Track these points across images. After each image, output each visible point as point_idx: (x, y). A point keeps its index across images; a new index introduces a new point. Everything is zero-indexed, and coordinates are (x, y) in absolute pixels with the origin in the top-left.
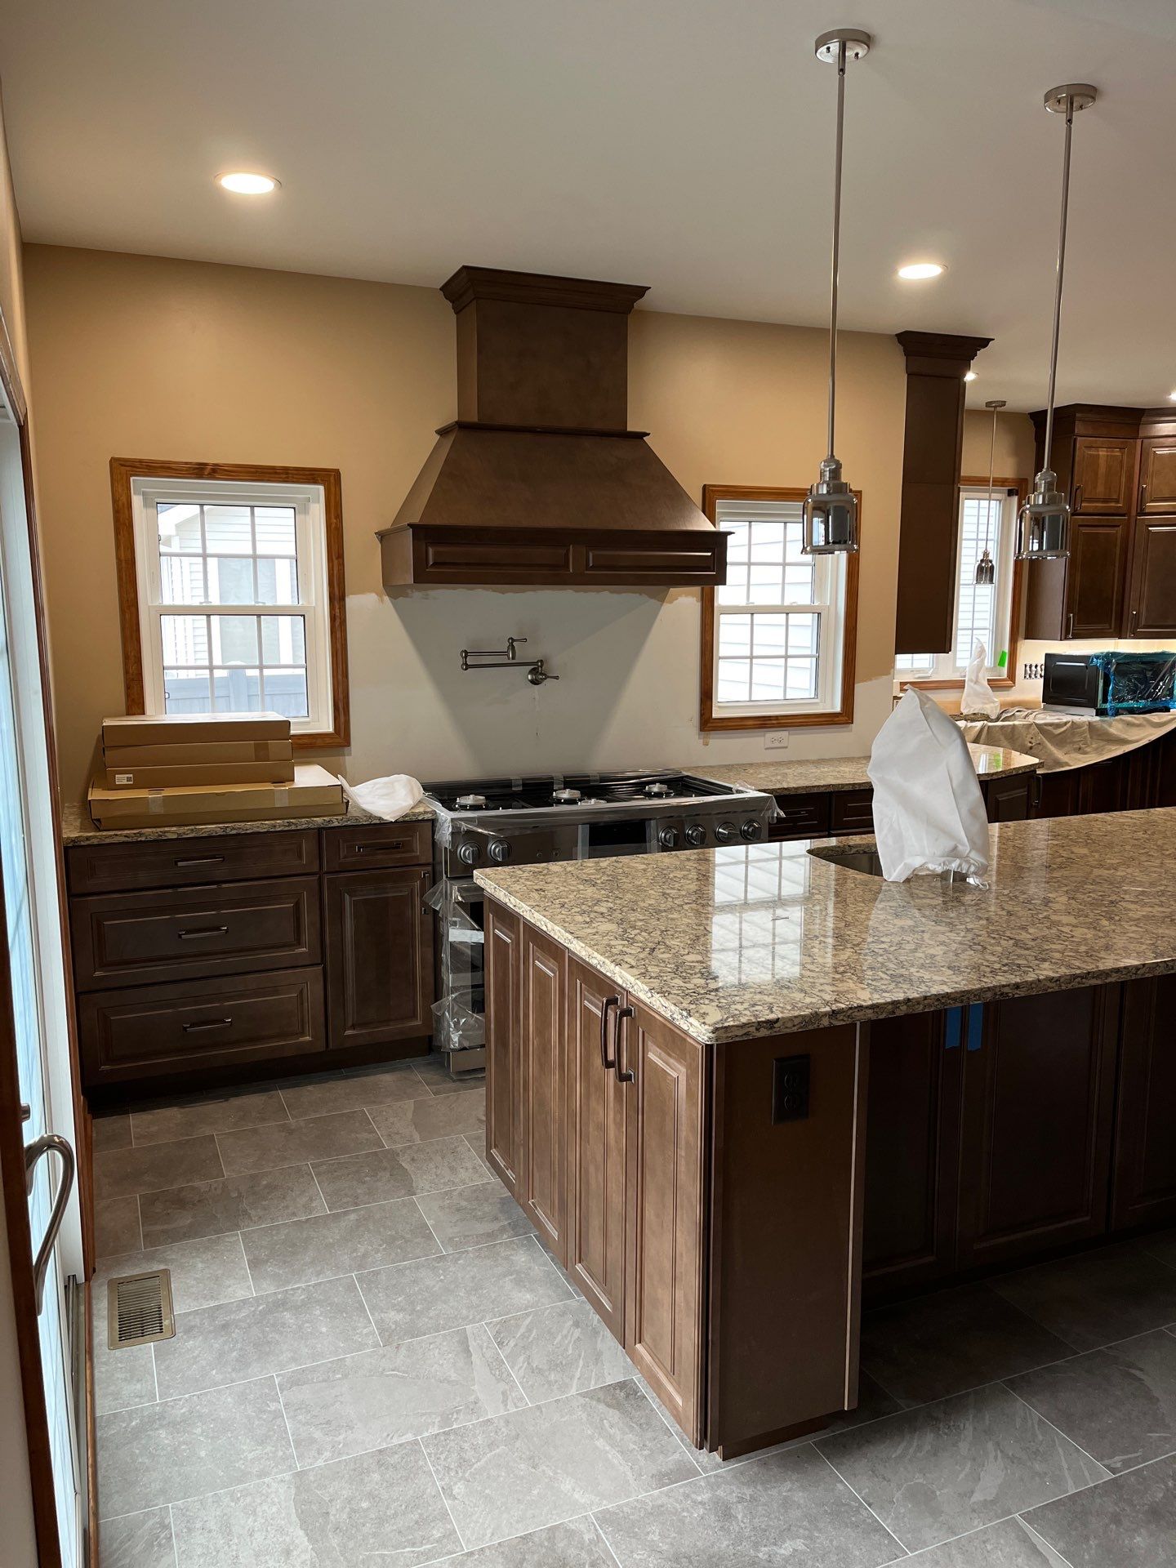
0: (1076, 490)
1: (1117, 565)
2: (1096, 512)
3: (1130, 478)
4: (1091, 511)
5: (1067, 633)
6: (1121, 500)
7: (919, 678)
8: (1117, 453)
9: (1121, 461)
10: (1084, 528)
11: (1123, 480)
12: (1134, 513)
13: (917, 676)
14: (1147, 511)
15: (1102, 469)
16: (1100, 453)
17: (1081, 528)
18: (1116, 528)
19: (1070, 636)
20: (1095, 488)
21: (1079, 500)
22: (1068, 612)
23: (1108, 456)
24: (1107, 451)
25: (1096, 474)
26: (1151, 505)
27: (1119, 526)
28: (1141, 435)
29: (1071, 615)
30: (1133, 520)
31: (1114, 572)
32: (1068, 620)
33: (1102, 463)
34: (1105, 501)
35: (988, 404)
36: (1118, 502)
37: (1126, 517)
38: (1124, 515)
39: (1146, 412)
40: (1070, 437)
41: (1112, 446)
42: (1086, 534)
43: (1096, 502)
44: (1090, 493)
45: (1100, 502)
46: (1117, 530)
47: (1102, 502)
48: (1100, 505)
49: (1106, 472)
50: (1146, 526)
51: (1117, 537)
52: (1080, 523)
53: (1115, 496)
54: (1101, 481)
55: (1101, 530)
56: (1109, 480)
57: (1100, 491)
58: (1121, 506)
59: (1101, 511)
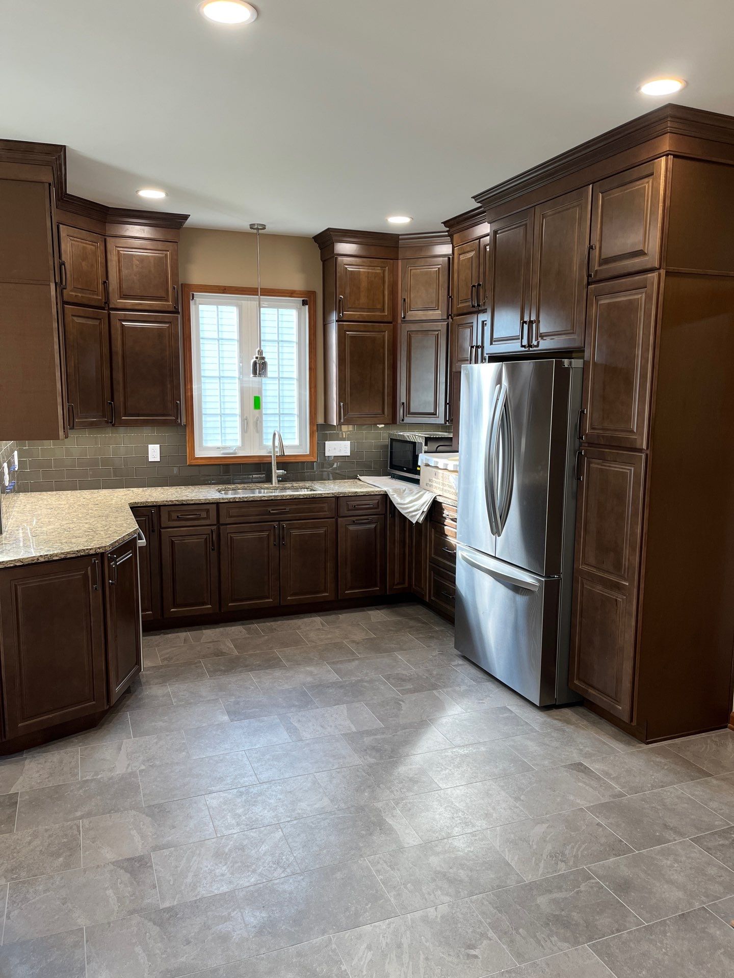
0: (339, 301)
1: (386, 361)
2: (361, 318)
4: (353, 318)
5: (340, 419)
6: (387, 311)
7: (224, 454)
8: (378, 270)
9: (383, 278)
10: (350, 332)
11: (386, 293)
12: (399, 320)
13: (222, 452)
14: (409, 319)
15: (364, 284)
16: (361, 270)
17: (347, 332)
18: (383, 333)
20: (359, 298)
21: (342, 309)
22: (340, 401)
23: (368, 272)
24: (369, 269)
25: (358, 288)
26: (411, 315)
27: (385, 331)
28: (401, 257)
29: (342, 404)
30: (399, 326)
32: (340, 408)
33: (363, 277)
34: (369, 310)
35: (252, 226)
36: (383, 311)
37: (392, 325)
38: (391, 323)
39: (400, 237)
40: (333, 257)
41: (372, 265)
42: (352, 337)
43: (360, 311)
44: (354, 303)
45: (365, 311)
46: (384, 335)
47: (367, 311)
48: (365, 313)
49: (368, 286)
50: (408, 331)
51: (384, 340)
52: (347, 328)
53: (379, 307)
54: (363, 294)
55: (368, 334)
56: (372, 293)
57: (364, 302)
58: (386, 315)
59: (367, 319)
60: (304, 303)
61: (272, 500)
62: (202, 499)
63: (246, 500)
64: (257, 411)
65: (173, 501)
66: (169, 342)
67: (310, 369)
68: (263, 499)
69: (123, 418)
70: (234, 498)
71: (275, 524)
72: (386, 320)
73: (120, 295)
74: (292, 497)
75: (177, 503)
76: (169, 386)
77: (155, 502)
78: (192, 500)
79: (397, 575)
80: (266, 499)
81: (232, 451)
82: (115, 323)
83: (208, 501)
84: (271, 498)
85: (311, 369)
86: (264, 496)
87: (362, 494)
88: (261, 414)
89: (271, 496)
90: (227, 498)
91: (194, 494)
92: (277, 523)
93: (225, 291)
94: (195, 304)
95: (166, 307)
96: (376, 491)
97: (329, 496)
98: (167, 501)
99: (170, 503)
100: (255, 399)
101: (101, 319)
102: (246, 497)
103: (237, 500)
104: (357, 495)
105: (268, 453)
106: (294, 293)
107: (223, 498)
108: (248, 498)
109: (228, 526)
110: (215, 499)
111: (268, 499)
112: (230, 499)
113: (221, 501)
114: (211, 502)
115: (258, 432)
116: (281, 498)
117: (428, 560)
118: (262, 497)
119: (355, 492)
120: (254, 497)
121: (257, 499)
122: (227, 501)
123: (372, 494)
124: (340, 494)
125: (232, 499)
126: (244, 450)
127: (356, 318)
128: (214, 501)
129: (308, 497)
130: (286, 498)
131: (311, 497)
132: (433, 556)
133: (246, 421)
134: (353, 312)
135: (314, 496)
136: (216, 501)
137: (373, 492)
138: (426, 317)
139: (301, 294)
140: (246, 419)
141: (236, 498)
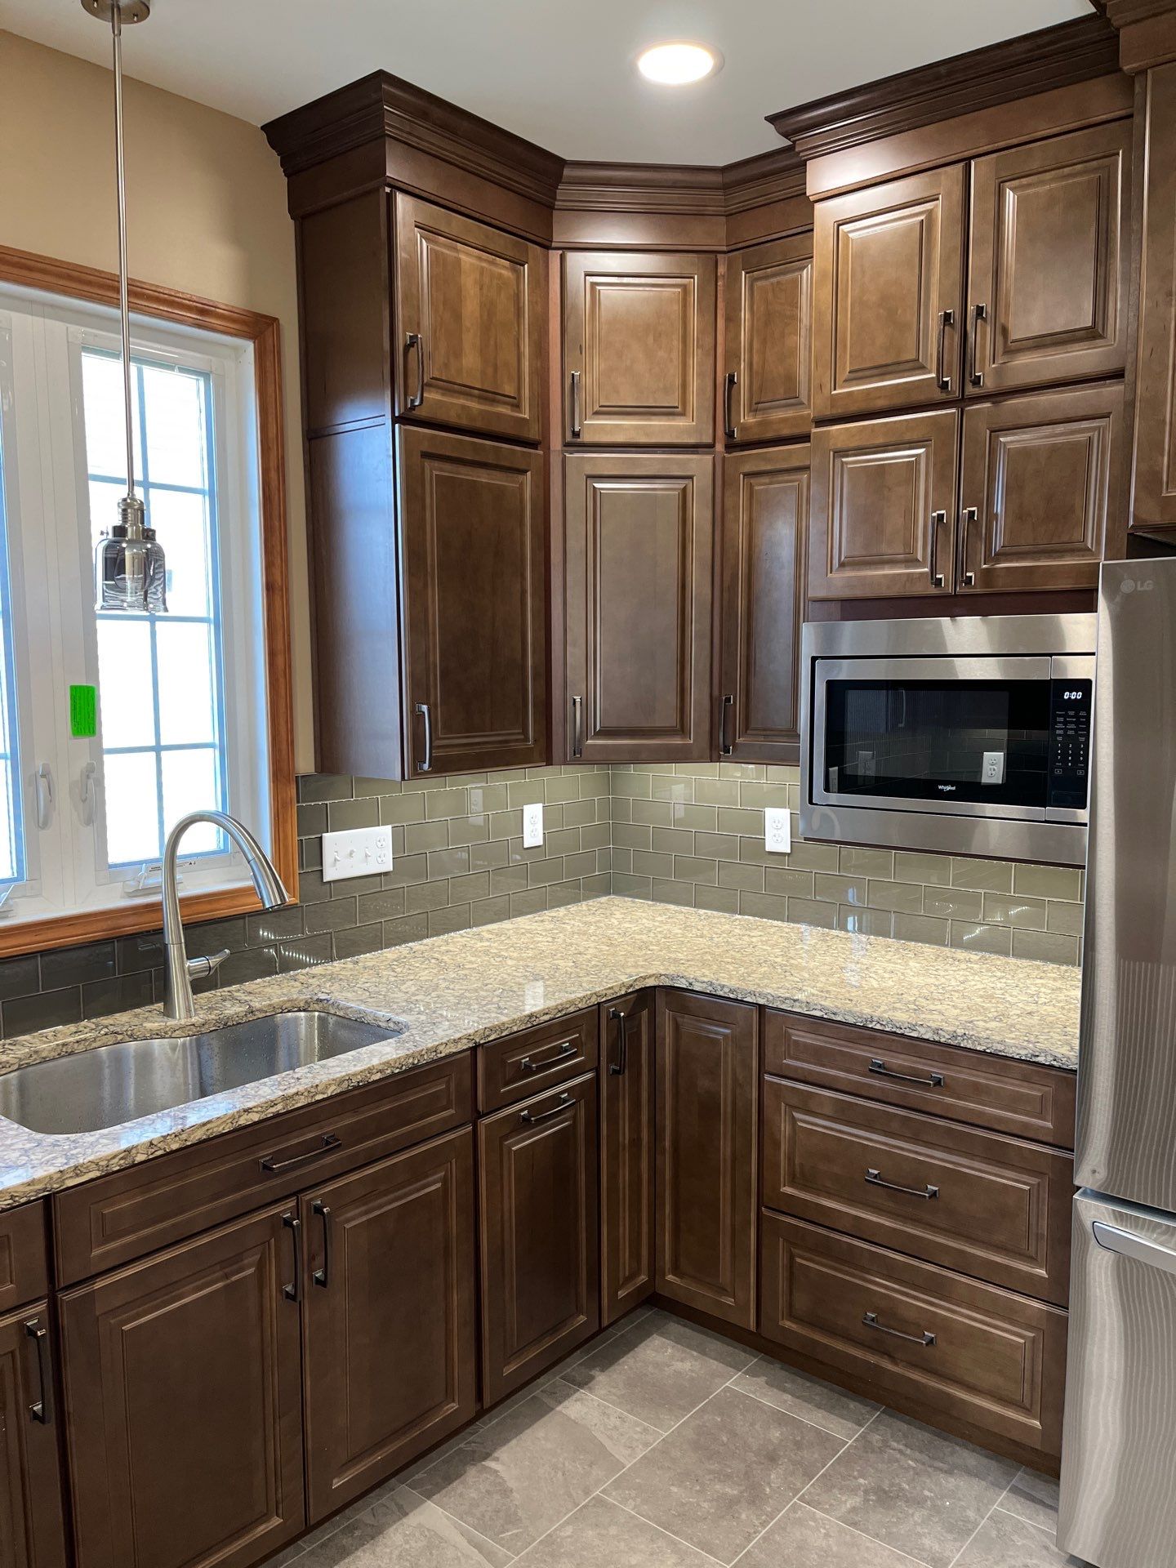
0: (407, 348)
2: (464, 422)
3: (540, 348)
5: (418, 757)
6: (526, 404)
8: (503, 269)
9: (517, 298)
10: (436, 464)
11: (526, 350)
14: (586, 438)
15: (471, 307)
16: (463, 257)
17: (427, 464)
18: (521, 477)
19: (426, 766)
20: (457, 353)
21: (414, 382)
22: (415, 701)
23: (482, 271)
24: (480, 258)
25: (458, 317)
26: (597, 427)
27: (524, 472)
28: (559, 238)
29: (425, 708)
30: (555, 461)
31: (523, 592)
32: (417, 718)
33: (469, 283)
34: (484, 396)
36: (517, 406)
37: (541, 452)
38: (533, 445)
39: (567, 172)
40: (377, 190)
41: (491, 246)
42: (443, 480)
43: (462, 396)
44: (446, 365)
45: (474, 399)
46: (522, 484)
47: (480, 397)
48: (475, 405)
49: (481, 316)
50: (588, 477)
51: (522, 501)
52: (425, 447)
53: (509, 389)
54: (470, 339)
55: (483, 477)
56: (492, 343)
57: (470, 366)
58: (524, 419)
59: (479, 424)
63: (175, 1147)
64: (85, 742)
67: (270, 587)
68: (243, 1121)
70: (128, 1151)
71: (285, 1209)
72: (525, 433)
74: (345, 1086)
80: (256, 1117)
84: (274, 1110)
85: (275, 589)
86: (246, 1110)
87: (547, 1018)
88: (98, 752)
92: (291, 1203)
96: (581, 999)
97: (456, 1049)
100: (73, 698)
103: (140, 1158)
104: (535, 1023)
105: (131, 895)
106: (211, 311)
107: (76, 1167)
108: (184, 1136)
109: (99, 1284)
110: (40, 1181)
111: (263, 1116)
112: (109, 1161)
113: (70, 1183)
114: (23, 1200)
115: (89, 821)
116: (310, 1101)
117: (754, 1200)
118: (240, 1116)
119: (529, 1016)
120: (209, 1126)
121: (221, 1129)
122: (98, 1174)
123: (572, 1009)
124: (489, 1036)
125: (116, 1160)
126: (37, 896)
127: (452, 418)
128: (38, 1191)
129: (397, 1071)
130: (325, 1096)
131: (404, 1068)
132: (788, 1190)
133: (42, 782)
134: (443, 395)
135: (416, 1062)
136: (44, 1190)
137: (572, 1003)
138: (647, 435)
139: (234, 321)
140: (43, 776)
141: (134, 1151)
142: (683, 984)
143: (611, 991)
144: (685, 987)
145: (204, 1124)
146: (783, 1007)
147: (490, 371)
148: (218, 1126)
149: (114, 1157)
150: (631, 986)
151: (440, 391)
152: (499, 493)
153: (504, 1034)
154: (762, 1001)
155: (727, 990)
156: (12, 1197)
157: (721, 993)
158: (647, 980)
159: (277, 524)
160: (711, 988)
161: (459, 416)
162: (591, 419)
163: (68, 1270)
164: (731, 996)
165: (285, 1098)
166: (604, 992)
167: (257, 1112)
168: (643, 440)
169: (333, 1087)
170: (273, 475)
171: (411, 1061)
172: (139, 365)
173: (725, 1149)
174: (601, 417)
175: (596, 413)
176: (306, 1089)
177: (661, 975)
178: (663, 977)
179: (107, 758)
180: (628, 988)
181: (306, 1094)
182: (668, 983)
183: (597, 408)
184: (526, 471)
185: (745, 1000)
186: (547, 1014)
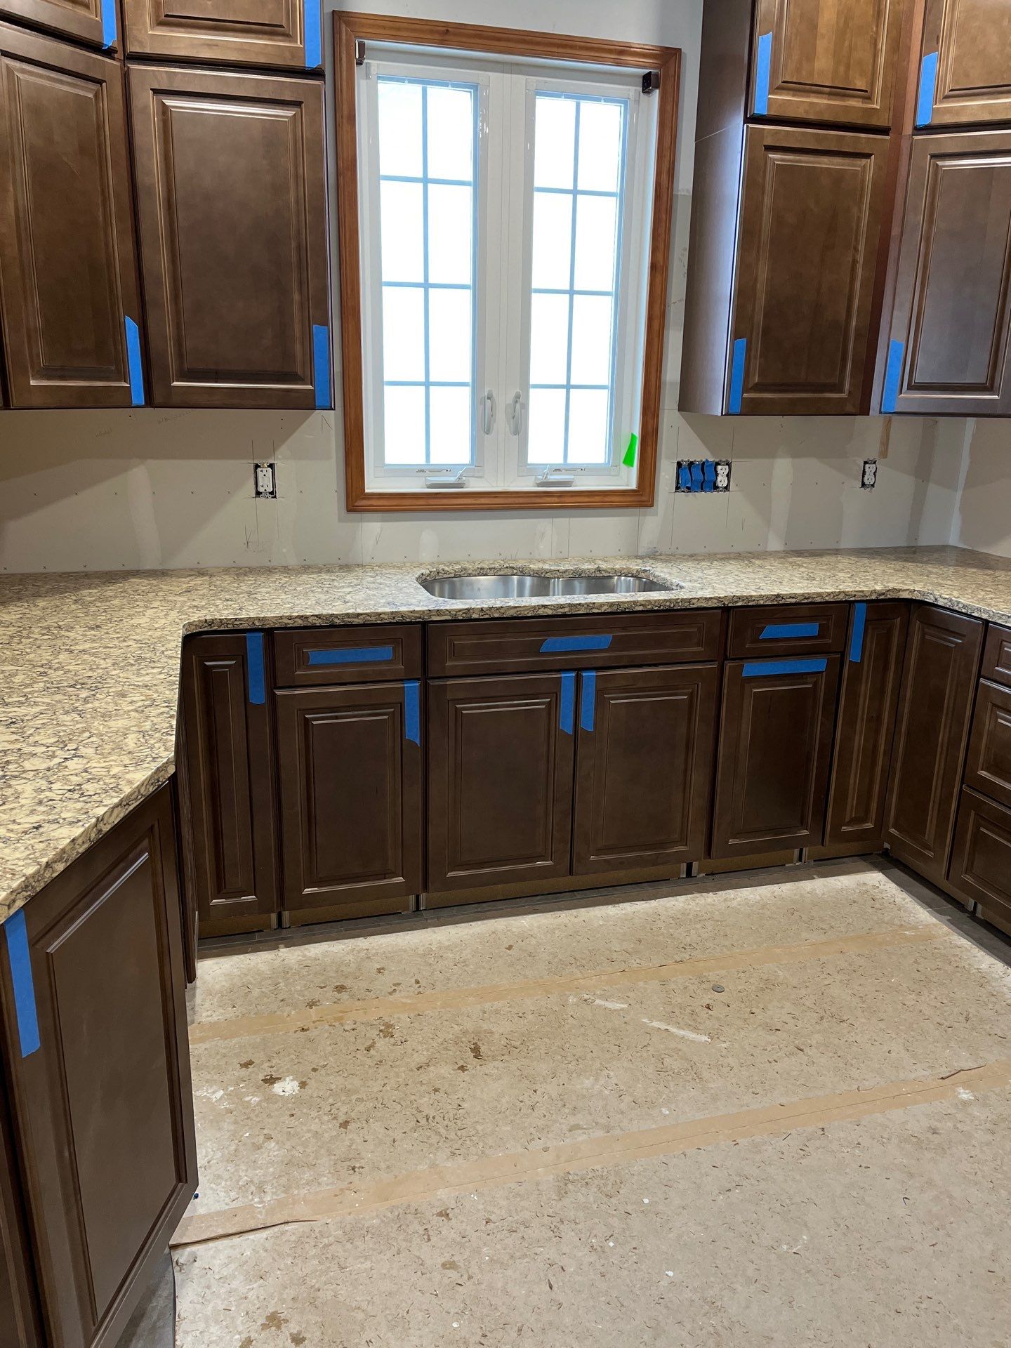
1: (862, 248)
3: (899, 46)
4: (791, 113)
6: (877, 95)
7: (434, 486)
10: (780, 155)
11: (883, 46)
12: (908, 129)
13: (428, 481)
15: (828, 17)
17: (770, 156)
18: (864, 161)
20: (810, 56)
25: (813, 26)
26: (945, 110)
27: (868, 156)
30: (905, 145)
31: (855, 262)
34: (836, 92)
36: (869, 98)
37: (888, 138)
38: (884, 131)
42: (781, 169)
43: (812, 95)
44: (798, 70)
45: (824, 96)
46: (864, 167)
47: (830, 94)
48: (823, 101)
49: (837, 22)
50: (933, 156)
51: (863, 181)
52: (769, 142)
53: (860, 84)
54: (823, 45)
55: (825, 162)
56: (847, 43)
57: (823, 67)
58: (875, 109)
59: (827, 117)
60: (648, 83)
61: (564, 615)
62: (384, 613)
63: (496, 615)
65: (307, 617)
66: (296, 168)
67: (653, 267)
68: (541, 612)
69: (176, 384)
70: (468, 610)
72: (875, 122)
73: (158, 16)
74: (614, 609)
75: (318, 622)
76: (296, 297)
77: (259, 619)
78: (359, 615)
79: (852, 802)
80: (550, 612)
81: (452, 479)
82: (144, 100)
83: (398, 619)
84: (562, 610)
85: (656, 268)
86: (544, 606)
87: (793, 601)
88: (527, 386)
89: (562, 606)
90: (449, 611)
91: (361, 595)
92: (574, 674)
93: (447, 37)
94: (367, 76)
95: (287, 54)
96: (829, 594)
97: (710, 604)
98: (290, 618)
99: (300, 623)
101: (100, 82)
102: (498, 609)
103: (476, 616)
104: (780, 602)
105: (539, 485)
106: (627, 51)
107: (438, 610)
108: (502, 611)
109: (450, 682)
110: (418, 612)
111: (555, 613)
112: (457, 612)
113: (435, 618)
114: (408, 620)
115: (516, 432)
116: (588, 611)
117: (958, 778)
118: (539, 609)
119: (775, 595)
120: (518, 609)
121: (526, 613)
122: (450, 618)
123: (818, 600)
124: (737, 602)
125: (461, 613)
126: (481, 477)
127: (800, 113)
128: (417, 618)
129: (656, 608)
130: (600, 611)
131: (662, 607)
132: (983, 773)
133: (488, 403)
134: (794, 96)
135: (672, 605)
136: (420, 618)
137: (819, 594)
138: (991, 113)
139: (645, 56)
140: (489, 398)
141: (471, 611)
142: (930, 599)
143: (861, 594)
144: (932, 601)
145: (516, 607)
146: (999, 622)
147: (842, 69)
148: (524, 611)
149: (460, 611)
150: (883, 594)
151: (791, 92)
152: (838, 178)
153: (750, 604)
154: (985, 616)
155: (961, 606)
156: (402, 617)
157: (956, 608)
158: (901, 593)
159: (664, 216)
160: (949, 604)
161: (806, 112)
162: (941, 102)
163: (434, 669)
164: (963, 611)
165: (570, 605)
166: (853, 593)
167: (551, 609)
168: (986, 117)
169: (605, 607)
170: (664, 177)
171: (668, 604)
172: (578, 101)
173: (943, 737)
174: (951, 99)
175: (946, 97)
176: (586, 603)
177: (915, 591)
178: (916, 592)
179: (532, 391)
180: (880, 595)
181: (586, 606)
182: (920, 598)
183: (947, 92)
184: (871, 155)
185: (973, 614)
186: (793, 598)
